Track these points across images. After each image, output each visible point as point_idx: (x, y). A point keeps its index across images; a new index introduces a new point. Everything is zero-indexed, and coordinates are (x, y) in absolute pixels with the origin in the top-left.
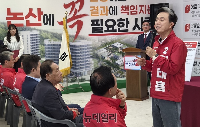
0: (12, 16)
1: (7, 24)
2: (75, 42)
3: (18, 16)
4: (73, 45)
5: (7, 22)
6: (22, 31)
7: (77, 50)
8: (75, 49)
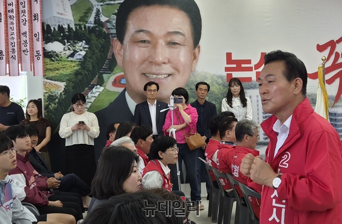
0: (235, 66)
1: (225, 78)
2: (336, 107)
3: (243, 66)
4: (332, 112)
5: (226, 75)
6: (249, 89)
7: (338, 121)
8: (336, 119)
